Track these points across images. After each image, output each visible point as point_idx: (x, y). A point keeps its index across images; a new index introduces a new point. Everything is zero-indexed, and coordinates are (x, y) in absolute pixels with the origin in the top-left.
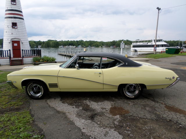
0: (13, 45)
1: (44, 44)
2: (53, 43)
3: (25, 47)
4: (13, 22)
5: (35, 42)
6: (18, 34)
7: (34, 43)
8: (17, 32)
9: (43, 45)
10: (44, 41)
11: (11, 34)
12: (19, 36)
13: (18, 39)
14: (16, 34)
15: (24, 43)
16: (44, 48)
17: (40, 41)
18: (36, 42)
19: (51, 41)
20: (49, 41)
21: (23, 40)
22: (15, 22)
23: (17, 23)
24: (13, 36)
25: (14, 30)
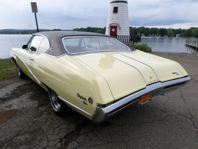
0: (111, 30)
1: (184, 33)
2: (196, 31)
3: (123, 32)
4: (114, 7)
5: (173, 30)
6: (117, 19)
7: (172, 32)
8: (117, 17)
9: (182, 34)
10: (185, 29)
11: (111, 19)
12: (118, 21)
13: (116, 24)
14: (115, 19)
15: (121, 29)
16: (184, 37)
17: (180, 29)
18: (175, 31)
19: (195, 28)
20: (192, 29)
21: (122, 25)
22: (116, 6)
23: (119, 7)
24: (113, 21)
25: (114, 14)
